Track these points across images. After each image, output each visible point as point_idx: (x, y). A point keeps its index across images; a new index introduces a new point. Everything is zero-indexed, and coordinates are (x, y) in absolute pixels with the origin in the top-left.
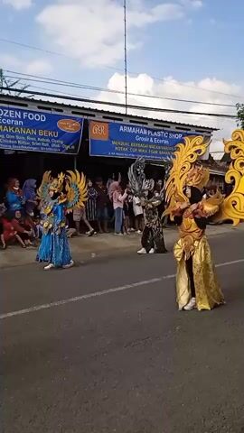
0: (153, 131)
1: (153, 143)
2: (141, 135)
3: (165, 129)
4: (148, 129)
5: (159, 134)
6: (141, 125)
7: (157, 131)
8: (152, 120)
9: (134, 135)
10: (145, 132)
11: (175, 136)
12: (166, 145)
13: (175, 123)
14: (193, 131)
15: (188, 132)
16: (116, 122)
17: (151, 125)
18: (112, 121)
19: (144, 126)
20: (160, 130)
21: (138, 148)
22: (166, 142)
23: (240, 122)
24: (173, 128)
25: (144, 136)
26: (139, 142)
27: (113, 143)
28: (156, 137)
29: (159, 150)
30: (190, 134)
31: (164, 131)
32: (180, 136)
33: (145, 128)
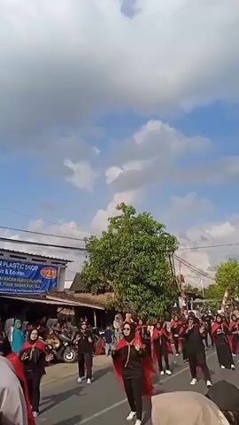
0: (9, 262)
1: (8, 275)
3: (21, 260)
4: (3, 261)
5: (15, 266)
8: (8, 251)
10: (1, 264)
11: (30, 267)
12: (21, 277)
13: (32, 255)
14: (49, 263)
15: (44, 264)
17: (6, 256)
20: (16, 262)
22: (21, 274)
23: (88, 254)
24: (29, 260)
28: (11, 268)
29: (14, 282)
30: (46, 266)
31: (21, 263)
32: (37, 268)
33: (0, 260)
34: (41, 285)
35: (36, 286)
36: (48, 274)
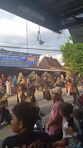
0: (12, 56)
1: (12, 60)
2: (6, 57)
4: (9, 55)
5: (15, 57)
6: (6, 53)
7: (14, 55)
8: (10, 51)
9: (3, 57)
10: (8, 56)
11: (22, 57)
12: (18, 61)
13: (21, 53)
14: (31, 55)
15: (29, 56)
17: (10, 53)
21: (4, 62)
24: (21, 55)
28: (13, 58)
29: (15, 63)
30: (29, 57)
31: (17, 56)
32: (25, 57)
33: (8, 55)
34: (27, 64)
36: (30, 60)
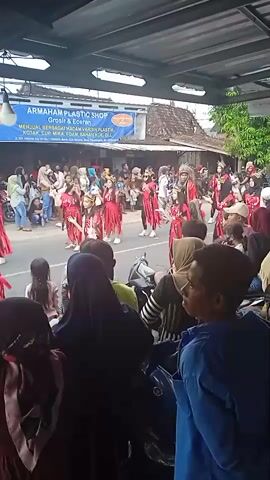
0: (71, 111)
1: (72, 125)
2: (55, 117)
3: (86, 108)
4: (63, 110)
5: (78, 114)
6: (54, 106)
7: (76, 110)
9: (46, 117)
10: (60, 113)
11: (99, 116)
12: (87, 126)
14: (121, 109)
15: (116, 110)
16: (22, 103)
17: (67, 104)
18: (17, 103)
19: (58, 106)
20: (79, 110)
21: (52, 131)
22: (87, 123)
24: (95, 107)
25: (59, 117)
26: (51, 124)
27: (20, 126)
28: (74, 117)
29: (79, 132)
31: (85, 111)
32: (106, 115)
33: (60, 109)
34: (112, 133)
35: (107, 135)
36: (121, 121)
